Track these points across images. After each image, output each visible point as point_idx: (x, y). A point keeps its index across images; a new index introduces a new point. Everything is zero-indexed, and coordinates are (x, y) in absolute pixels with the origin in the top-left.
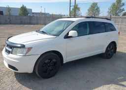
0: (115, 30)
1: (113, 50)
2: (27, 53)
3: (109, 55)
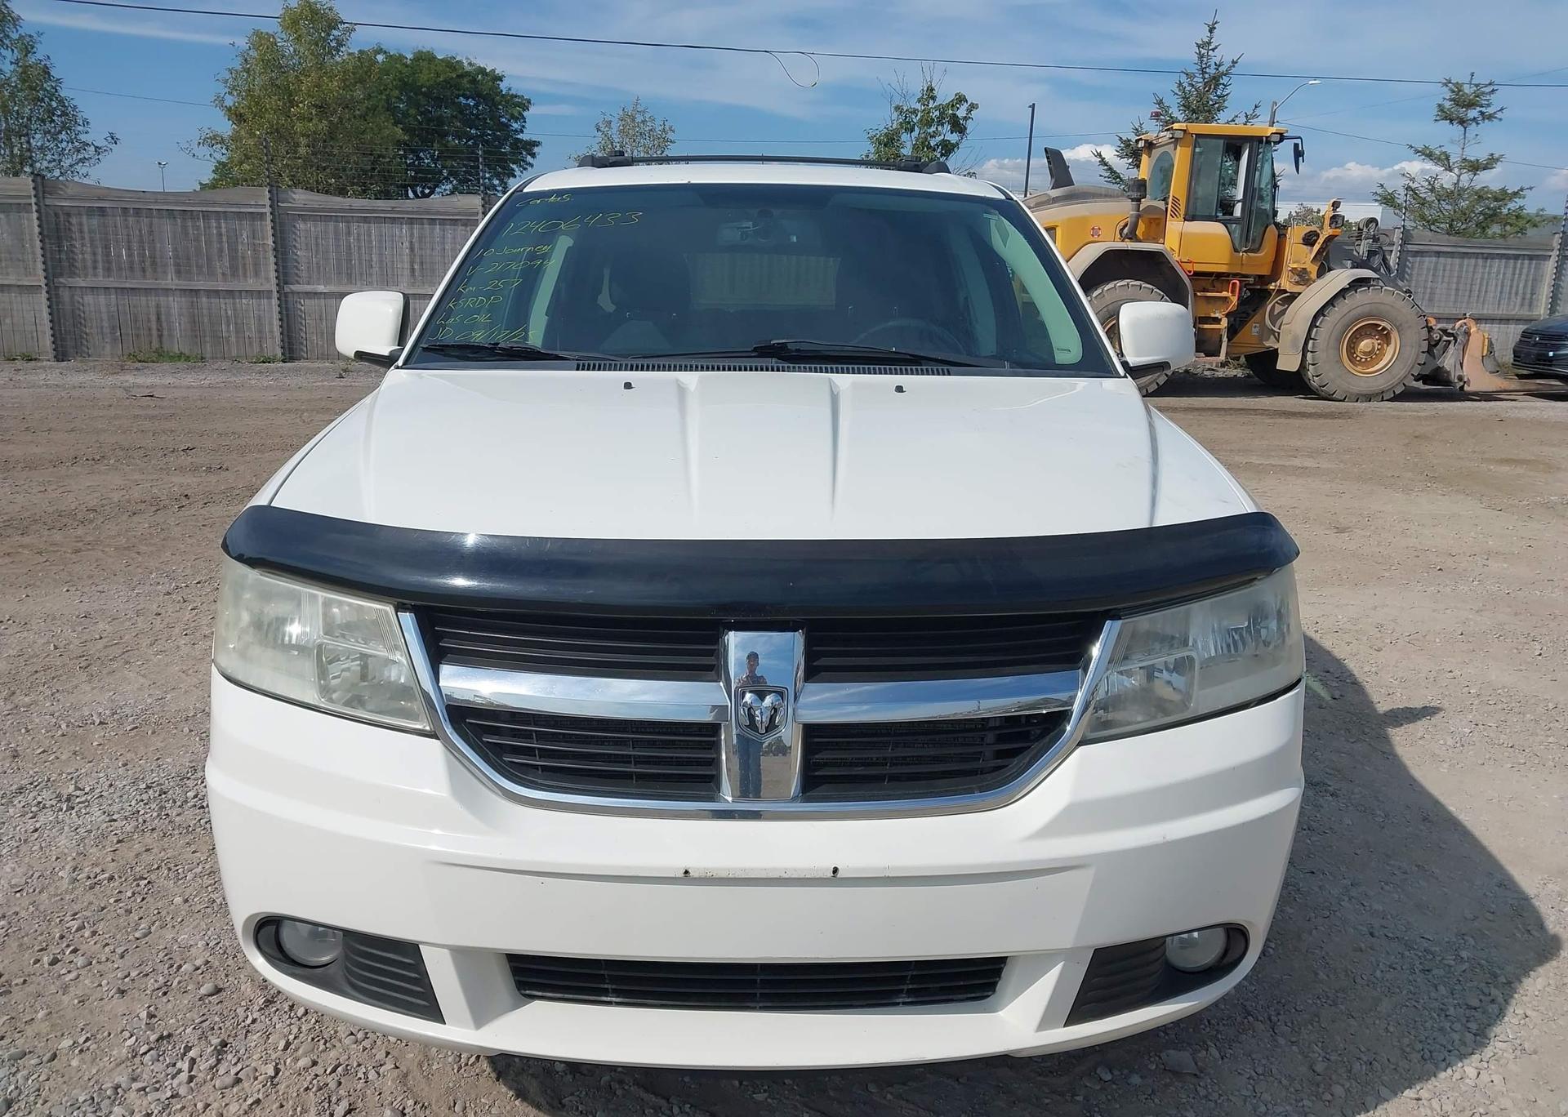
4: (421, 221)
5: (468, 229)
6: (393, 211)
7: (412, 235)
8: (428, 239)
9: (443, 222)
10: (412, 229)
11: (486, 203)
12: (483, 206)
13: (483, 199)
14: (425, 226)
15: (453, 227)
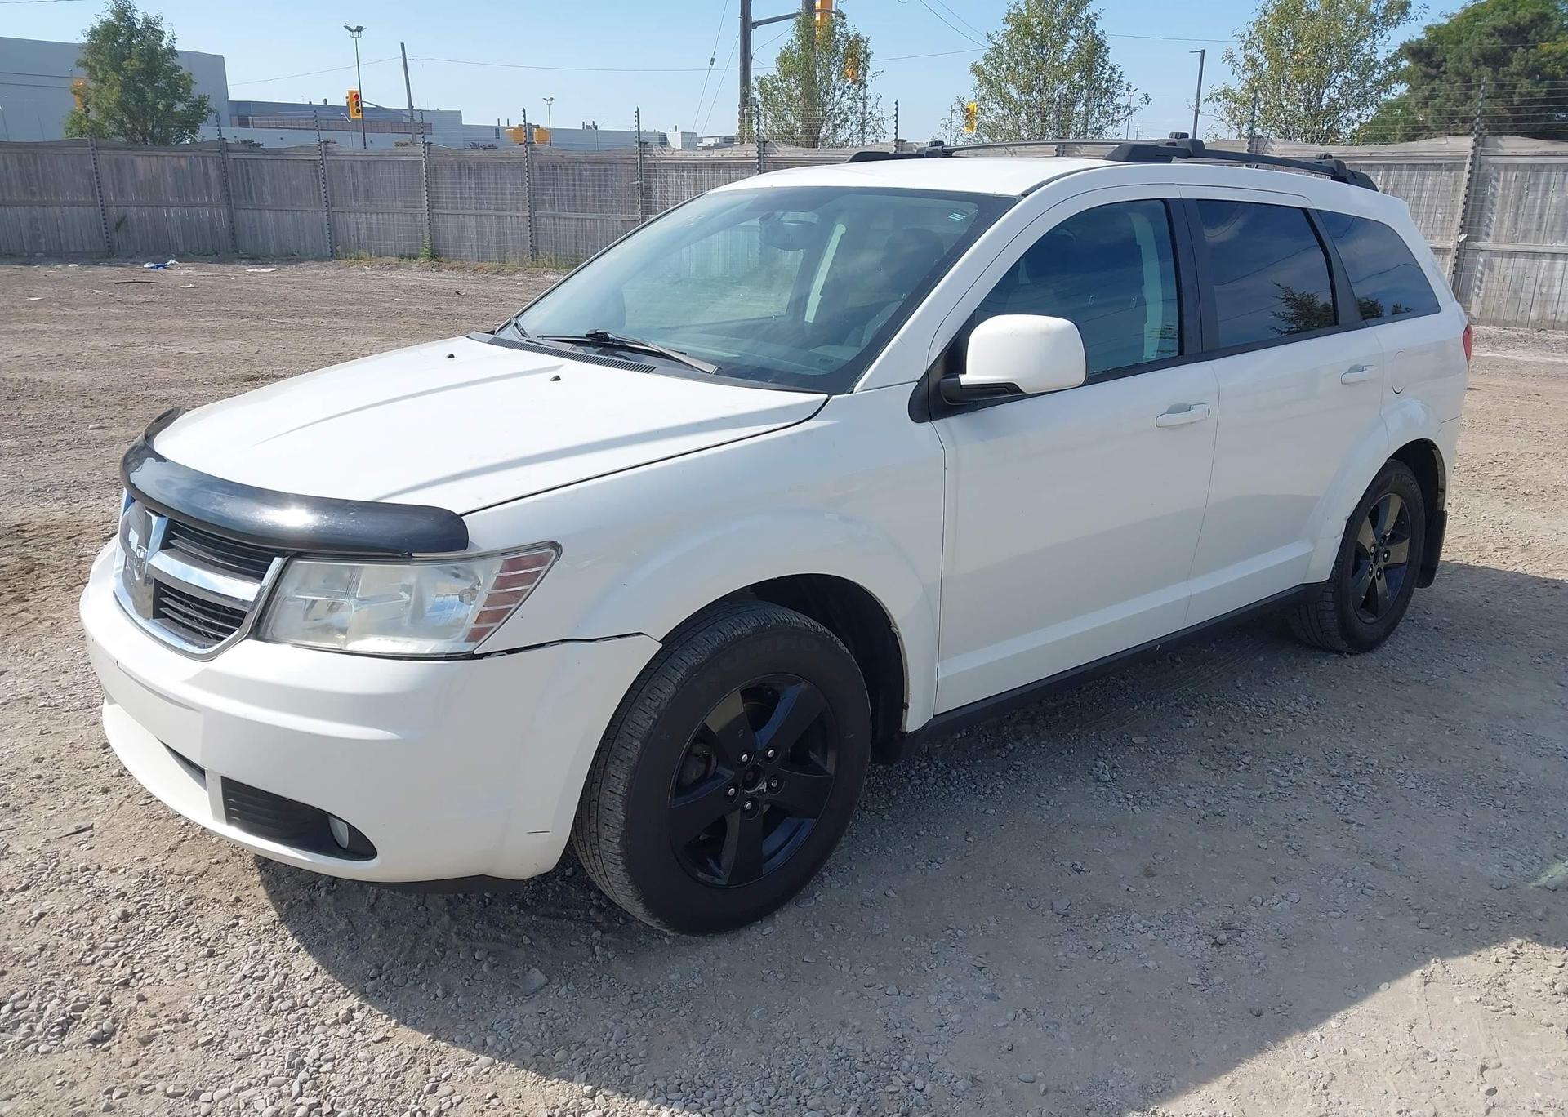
0: (1436, 309)
1: (1400, 553)
2: (494, 616)
3: (1370, 602)
4: (1400, 167)
5: (1453, 174)
6: (1371, 157)
7: (1387, 182)
8: (1404, 187)
9: (1424, 168)
10: (1389, 175)
11: (1479, 145)
12: (1473, 148)
13: (1474, 140)
14: (1404, 172)
15: (1435, 173)
